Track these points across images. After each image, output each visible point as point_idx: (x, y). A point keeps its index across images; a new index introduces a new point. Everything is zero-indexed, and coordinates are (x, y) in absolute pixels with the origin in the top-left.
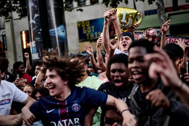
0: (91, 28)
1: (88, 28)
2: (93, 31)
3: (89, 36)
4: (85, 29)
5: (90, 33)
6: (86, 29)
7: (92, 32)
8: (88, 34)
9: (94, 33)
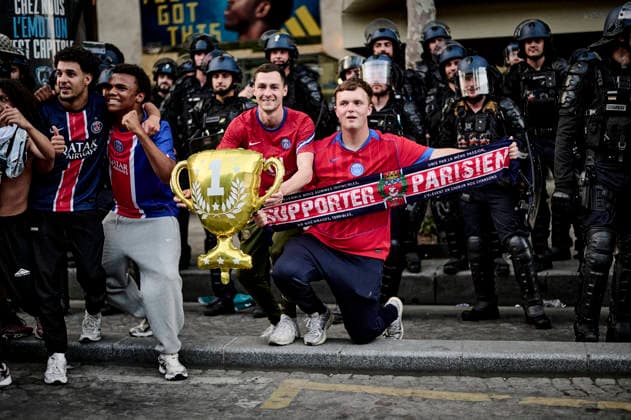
0: (187, 10)
1: (175, 7)
2: (193, 18)
3: (179, 34)
4: (164, 11)
5: (180, 25)
6: (169, 10)
7: (187, 22)
8: (173, 30)
9: (195, 24)
